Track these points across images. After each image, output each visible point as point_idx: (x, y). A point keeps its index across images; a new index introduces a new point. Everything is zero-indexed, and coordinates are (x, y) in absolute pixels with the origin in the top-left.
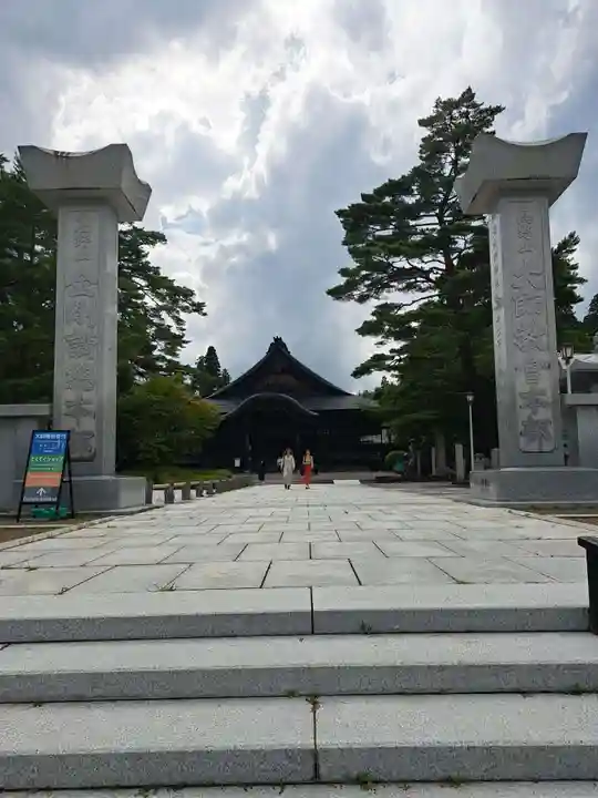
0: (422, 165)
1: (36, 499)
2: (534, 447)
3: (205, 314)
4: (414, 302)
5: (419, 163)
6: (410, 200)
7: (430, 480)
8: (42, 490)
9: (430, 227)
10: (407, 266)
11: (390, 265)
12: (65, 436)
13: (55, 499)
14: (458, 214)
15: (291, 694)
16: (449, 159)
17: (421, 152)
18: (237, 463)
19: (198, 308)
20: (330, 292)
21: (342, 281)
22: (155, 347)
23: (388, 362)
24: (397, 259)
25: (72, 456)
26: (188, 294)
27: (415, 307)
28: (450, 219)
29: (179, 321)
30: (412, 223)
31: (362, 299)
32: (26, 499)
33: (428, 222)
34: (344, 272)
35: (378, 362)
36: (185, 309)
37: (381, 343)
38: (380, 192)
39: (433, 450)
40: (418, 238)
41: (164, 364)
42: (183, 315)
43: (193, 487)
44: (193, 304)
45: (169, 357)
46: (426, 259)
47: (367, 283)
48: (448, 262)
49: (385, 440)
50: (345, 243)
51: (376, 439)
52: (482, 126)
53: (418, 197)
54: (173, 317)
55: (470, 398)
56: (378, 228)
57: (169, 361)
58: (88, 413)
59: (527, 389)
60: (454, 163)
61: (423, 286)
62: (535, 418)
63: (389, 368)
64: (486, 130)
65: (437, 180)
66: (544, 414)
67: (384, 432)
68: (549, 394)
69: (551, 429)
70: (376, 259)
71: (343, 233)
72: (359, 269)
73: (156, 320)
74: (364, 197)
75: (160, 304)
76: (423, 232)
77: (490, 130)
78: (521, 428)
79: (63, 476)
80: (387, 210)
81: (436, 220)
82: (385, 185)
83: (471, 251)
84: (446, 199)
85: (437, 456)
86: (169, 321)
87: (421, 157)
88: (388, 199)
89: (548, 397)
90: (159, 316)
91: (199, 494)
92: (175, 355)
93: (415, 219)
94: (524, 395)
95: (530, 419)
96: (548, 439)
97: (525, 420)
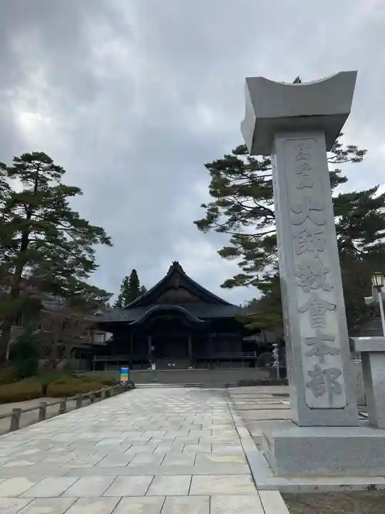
2: (323, 402)
19: (106, 240)
29: (91, 251)
36: (96, 242)
42: (93, 247)
54: (87, 248)
59: (312, 333)
62: (323, 367)
66: (333, 362)
68: (337, 340)
69: (340, 380)
75: (78, 239)
78: (308, 379)
86: (83, 251)
89: (336, 344)
90: (77, 248)
92: (87, 277)
94: (310, 341)
95: (317, 368)
96: (339, 393)
97: (312, 369)
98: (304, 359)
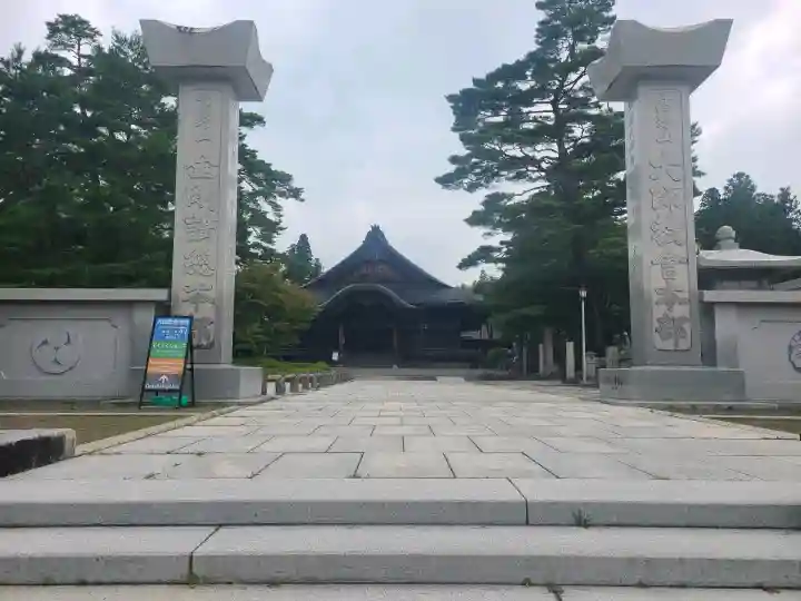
0: (538, 50)
1: (158, 387)
2: (669, 345)
3: (302, 200)
4: (525, 192)
5: (534, 47)
6: (524, 86)
7: (539, 378)
8: (164, 377)
9: (545, 114)
10: (520, 155)
11: (501, 153)
12: (187, 322)
13: (178, 387)
14: (573, 102)
15: (527, 583)
16: (566, 45)
17: (537, 36)
18: (335, 356)
19: (296, 194)
20: (438, 180)
21: (452, 168)
22: (250, 233)
23: (496, 255)
24: (510, 147)
25: (195, 342)
26: (286, 178)
27: (526, 197)
28: (566, 106)
29: (276, 207)
30: (525, 110)
31: (472, 188)
32: (148, 386)
33: (542, 110)
34: (454, 160)
35: (484, 254)
36: (282, 194)
37: (489, 234)
38: (493, 77)
39: (541, 346)
40: (531, 126)
41: (259, 252)
42: (280, 201)
43: (288, 380)
44: (290, 190)
45: (264, 244)
46: (539, 147)
47: (478, 171)
48: (562, 151)
49: (486, 336)
50: (454, 130)
51: (475, 335)
52: (601, 11)
53: (533, 83)
54: (271, 203)
55: (583, 294)
56: (489, 114)
57: (264, 248)
58: (207, 299)
59: (663, 284)
60: (572, 48)
61: (534, 176)
62: (671, 315)
63: (496, 261)
64: (605, 14)
65: (552, 66)
66: (680, 311)
67: (484, 328)
68: (686, 290)
69: (687, 327)
70: (487, 146)
71: (452, 119)
72: (469, 157)
73: (251, 205)
74: (476, 82)
75: (257, 189)
76: (535, 120)
77: (611, 14)
78: (656, 325)
79: (186, 363)
80: (499, 95)
81: (549, 107)
82: (498, 70)
83: (586, 140)
84: (562, 86)
85: (545, 353)
86: (265, 206)
87: (537, 42)
88: (500, 85)
89: (685, 294)
90: (255, 202)
91: (306, 387)
92: (270, 242)
93: (527, 106)
94: (660, 291)
95: (666, 316)
96: (684, 337)
97: (661, 316)
98: (655, 307)
